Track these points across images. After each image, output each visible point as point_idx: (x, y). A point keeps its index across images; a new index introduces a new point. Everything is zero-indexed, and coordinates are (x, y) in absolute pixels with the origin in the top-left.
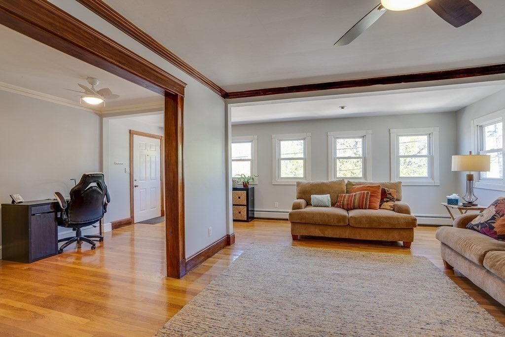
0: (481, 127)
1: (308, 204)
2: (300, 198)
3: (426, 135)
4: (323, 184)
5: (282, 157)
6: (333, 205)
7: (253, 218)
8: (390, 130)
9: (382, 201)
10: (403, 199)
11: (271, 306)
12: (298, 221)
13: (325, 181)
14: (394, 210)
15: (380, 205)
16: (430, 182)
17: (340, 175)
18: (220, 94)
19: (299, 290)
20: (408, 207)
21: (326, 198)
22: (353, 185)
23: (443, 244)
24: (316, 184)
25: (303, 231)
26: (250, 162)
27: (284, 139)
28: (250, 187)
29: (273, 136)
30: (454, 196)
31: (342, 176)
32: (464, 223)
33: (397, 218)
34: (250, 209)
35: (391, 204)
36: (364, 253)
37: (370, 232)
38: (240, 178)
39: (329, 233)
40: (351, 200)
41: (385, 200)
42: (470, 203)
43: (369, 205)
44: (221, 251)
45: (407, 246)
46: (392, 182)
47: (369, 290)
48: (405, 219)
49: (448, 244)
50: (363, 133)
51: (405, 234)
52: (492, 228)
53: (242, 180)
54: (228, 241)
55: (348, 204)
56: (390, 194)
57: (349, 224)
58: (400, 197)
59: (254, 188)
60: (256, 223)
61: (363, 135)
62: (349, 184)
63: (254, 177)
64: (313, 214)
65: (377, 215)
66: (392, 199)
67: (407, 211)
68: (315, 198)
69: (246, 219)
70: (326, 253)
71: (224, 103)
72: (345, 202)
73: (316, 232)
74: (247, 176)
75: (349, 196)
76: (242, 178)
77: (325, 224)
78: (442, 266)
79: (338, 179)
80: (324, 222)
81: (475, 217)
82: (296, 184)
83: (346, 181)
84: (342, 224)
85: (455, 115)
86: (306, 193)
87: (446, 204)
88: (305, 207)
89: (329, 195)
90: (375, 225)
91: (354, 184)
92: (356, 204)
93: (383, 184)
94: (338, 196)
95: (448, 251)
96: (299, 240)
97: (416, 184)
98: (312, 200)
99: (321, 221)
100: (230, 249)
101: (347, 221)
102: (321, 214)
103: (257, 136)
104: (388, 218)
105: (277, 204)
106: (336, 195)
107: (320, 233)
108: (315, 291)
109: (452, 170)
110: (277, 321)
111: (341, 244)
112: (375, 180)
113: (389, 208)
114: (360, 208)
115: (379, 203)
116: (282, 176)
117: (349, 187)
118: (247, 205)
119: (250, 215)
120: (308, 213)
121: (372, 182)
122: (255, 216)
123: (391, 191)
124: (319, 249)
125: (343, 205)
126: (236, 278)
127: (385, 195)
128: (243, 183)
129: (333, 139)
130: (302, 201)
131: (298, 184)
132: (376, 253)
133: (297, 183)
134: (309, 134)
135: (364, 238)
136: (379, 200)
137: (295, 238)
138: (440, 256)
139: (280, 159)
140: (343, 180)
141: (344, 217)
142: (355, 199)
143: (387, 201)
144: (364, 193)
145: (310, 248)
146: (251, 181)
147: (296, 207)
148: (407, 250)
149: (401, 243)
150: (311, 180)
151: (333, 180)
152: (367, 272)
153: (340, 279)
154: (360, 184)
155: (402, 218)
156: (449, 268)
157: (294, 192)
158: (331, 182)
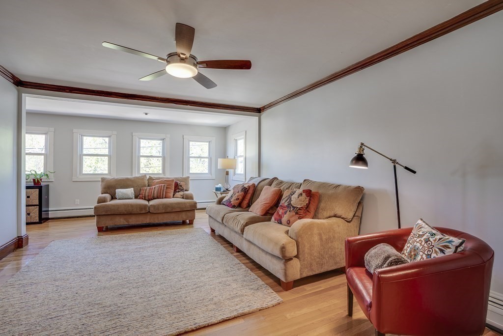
0: (236, 140)
1: (113, 198)
2: (105, 193)
3: (208, 142)
4: (128, 179)
5: (85, 152)
6: (136, 197)
7: (47, 219)
8: (183, 136)
9: (175, 192)
10: (190, 190)
11: (83, 279)
12: (103, 213)
13: (129, 177)
14: (183, 198)
15: (174, 195)
16: (209, 177)
17: (143, 171)
18: (12, 81)
19: (108, 263)
20: (192, 195)
21: (130, 191)
22: (154, 180)
23: (210, 216)
24: (120, 180)
25: (109, 222)
26: (43, 157)
27: (86, 134)
28: (42, 184)
29: (75, 130)
30: (219, 186)
31: (145, 172)
32: (220, 202)
33: (185, 203)
34: (43, 209)
35: (181, 193)
36: (161, 232)
37: (166, 216)
38: (29, 174)
39: (133, 221)
40: (151, 192)
41: (177, 190)
42: (227, 189)
43: (165, 195)
44: (11, 255)
45: (191, 223)
46: (184, 176)
47: (162, 252)
48: (189, 203)
49: (212, 216)
50: (163, 136)
51: (189, 214)
52: (230, 202)
53: (33, 177)
54: (19, 243)
55: (149, 196)
56: (181, 186)
57: (149, 212)
58: (189, 188)
59: (48, 185)
60: (50, 223)
61: (163, 138)
62: (150, 178)
63: (48, 173)
64: (118, 206)
65: (170, 202)
66: (182, 190)
67: (192, 198)
68: (119, 192)
69: (38, 221)
70: (130, 236)
71: (16, 92)
72: (147, 194)
73: (121, 221)
74: (39, 173)
75: (150, 189)
76: (32, 174)
77: (129, 213)
78: (209, 231)
79: (141, 175)
80: (128, 212)
81: (225, 197)
82: (100, 180)
83: (148, 177)
84: (143, 212)
85: (224, 130)
86: (110, 188)
87: (215, 191)
88: (110, 201)
89: (132, 189)
90: (169, 210)
91: (154, 178)
92: (155, 195)
93: (176, 178)
94: (140, 190)
95: (211, 219)
96: (105, 231)
97: (199, 178)
98: (116, 194)
99: (125, 211)
100: (23, 251)
101: (148, 208)
102: (125, 205)
103: (53, 129)
104: (178, 204)
105: (78, 201)
106: (139, 189)
107: (125, 221)
108: (121, 262)
109: (218, 168)
110: (91, 285)
111: (143, 229)
112: (171, 175)
113: (180, 196)
114: (158, 198)
115: (172, 194)
116: (84, 172)
117: (150, 181)
118: (40, 205)
119: (43, 216)
120: (114, 206)
121: (169, 177)
122: (50, 216)
123: (182, 183)
124: (124, 235)
125: (145, 197)
126: (40, 270)
127: (178, 187)
128: (34, 180)
129: (137, 139)
130: (108, 196)
131: (103, 180)
132: (169, 231)
133: (102, 178)
134: (115, 133)
135: (161, 222)
136: (173, 191)
137: (100, 230)
138: (208, 224)
139: (82, 155)
140: (145, 175)
141: (145, 206)
142: (154, 191)
143: (179, 192)
144: (161, 186)
145: (116, 235)
146: (44, 178)
147: (101, 201)
148: (191, 226)
149: (188, 221)
150: (116, 176)
151: (137, 175)
152: (162, 243)
153: (141, 250)
154: (159, 178)
155: (188, 203)
156: (213, 231)
157: (99, 187)
158: (135, 177)
